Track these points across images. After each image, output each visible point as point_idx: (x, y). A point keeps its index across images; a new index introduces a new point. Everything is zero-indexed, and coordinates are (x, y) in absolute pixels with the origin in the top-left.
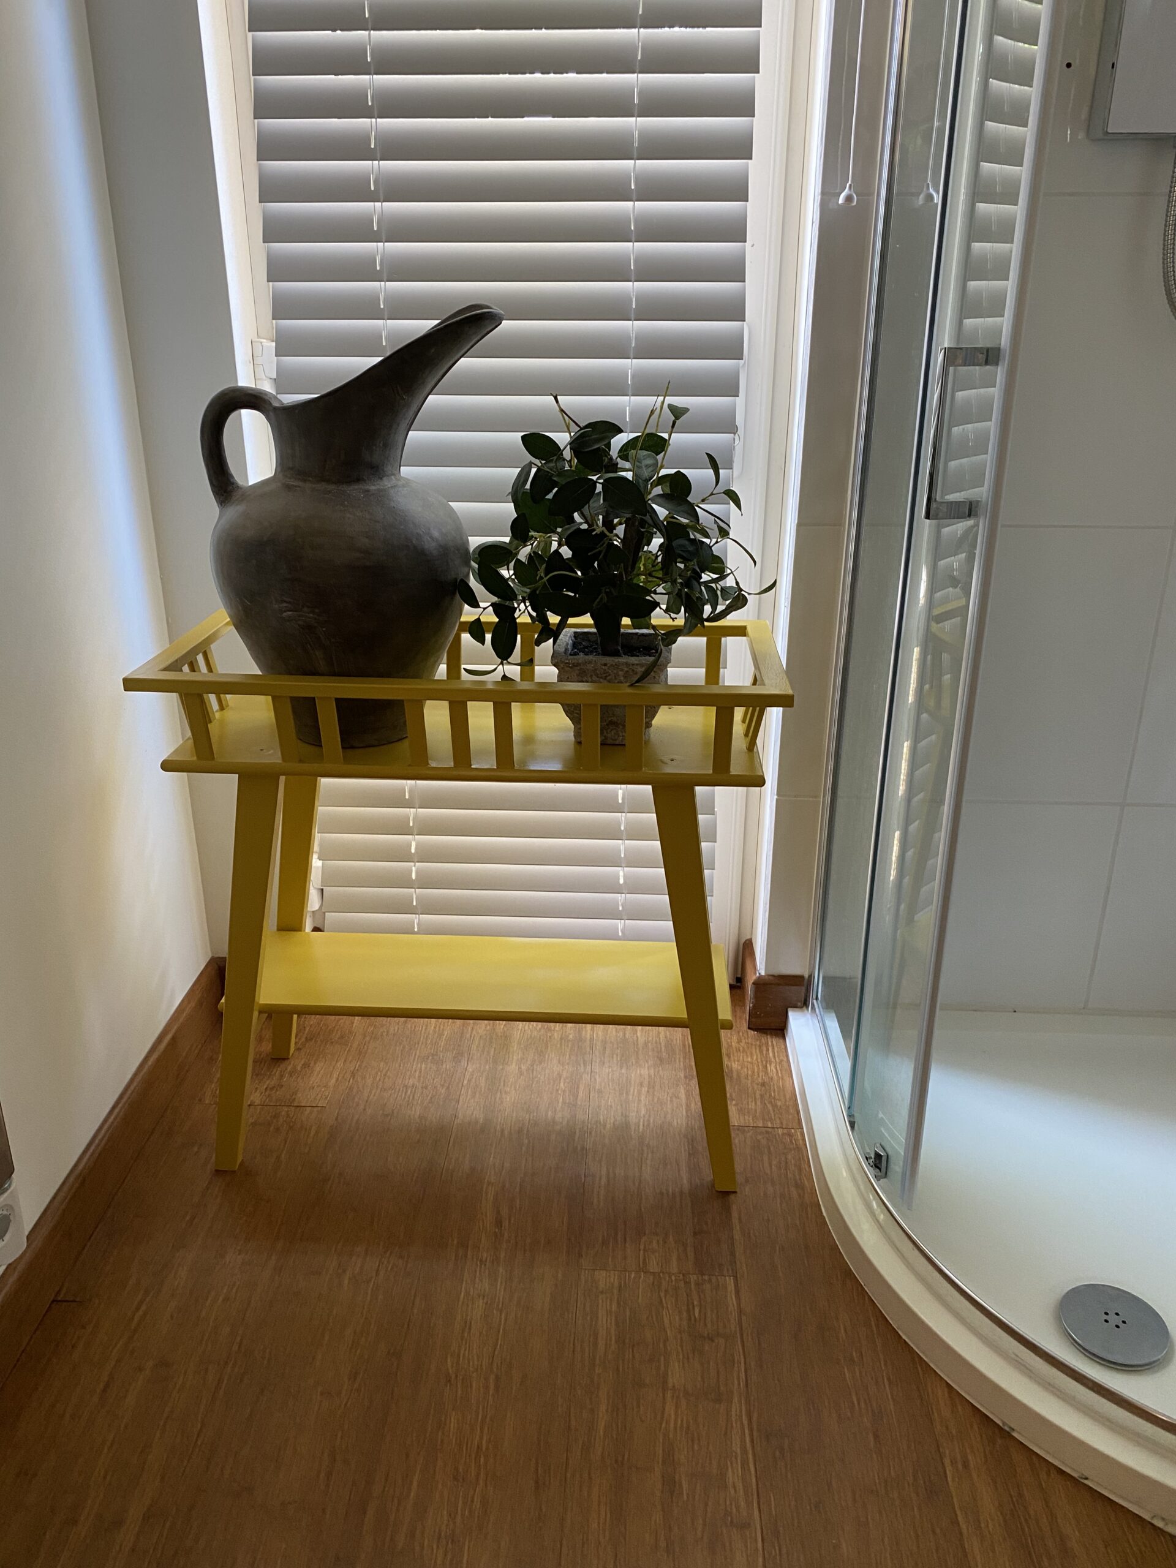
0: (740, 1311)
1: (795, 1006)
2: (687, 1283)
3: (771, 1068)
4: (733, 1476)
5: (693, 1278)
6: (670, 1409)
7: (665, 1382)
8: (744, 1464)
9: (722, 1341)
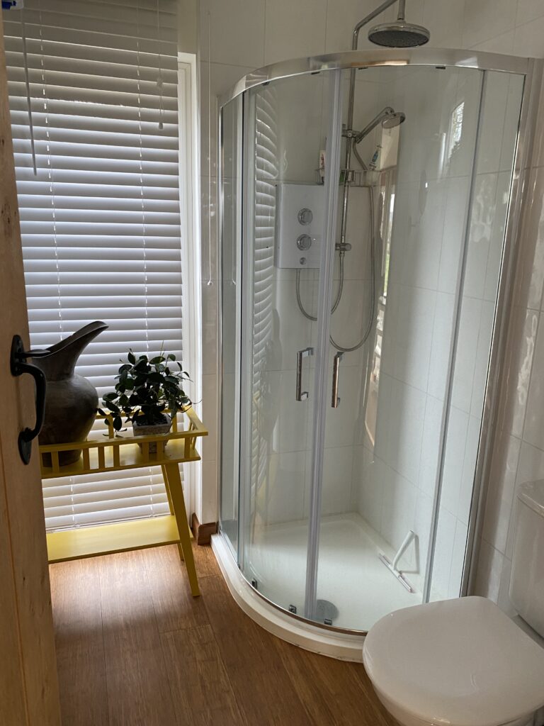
0: (214, 633)
1: (213, 534)
2: (195, 629)
3: (208, 557)
4: (222, 679)
5: (197, 628)
6: (199, 666)
7: (195, 659)
8: (225, 675)
9: (210, 644)
